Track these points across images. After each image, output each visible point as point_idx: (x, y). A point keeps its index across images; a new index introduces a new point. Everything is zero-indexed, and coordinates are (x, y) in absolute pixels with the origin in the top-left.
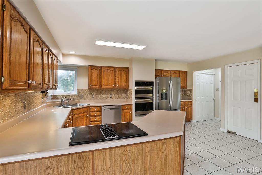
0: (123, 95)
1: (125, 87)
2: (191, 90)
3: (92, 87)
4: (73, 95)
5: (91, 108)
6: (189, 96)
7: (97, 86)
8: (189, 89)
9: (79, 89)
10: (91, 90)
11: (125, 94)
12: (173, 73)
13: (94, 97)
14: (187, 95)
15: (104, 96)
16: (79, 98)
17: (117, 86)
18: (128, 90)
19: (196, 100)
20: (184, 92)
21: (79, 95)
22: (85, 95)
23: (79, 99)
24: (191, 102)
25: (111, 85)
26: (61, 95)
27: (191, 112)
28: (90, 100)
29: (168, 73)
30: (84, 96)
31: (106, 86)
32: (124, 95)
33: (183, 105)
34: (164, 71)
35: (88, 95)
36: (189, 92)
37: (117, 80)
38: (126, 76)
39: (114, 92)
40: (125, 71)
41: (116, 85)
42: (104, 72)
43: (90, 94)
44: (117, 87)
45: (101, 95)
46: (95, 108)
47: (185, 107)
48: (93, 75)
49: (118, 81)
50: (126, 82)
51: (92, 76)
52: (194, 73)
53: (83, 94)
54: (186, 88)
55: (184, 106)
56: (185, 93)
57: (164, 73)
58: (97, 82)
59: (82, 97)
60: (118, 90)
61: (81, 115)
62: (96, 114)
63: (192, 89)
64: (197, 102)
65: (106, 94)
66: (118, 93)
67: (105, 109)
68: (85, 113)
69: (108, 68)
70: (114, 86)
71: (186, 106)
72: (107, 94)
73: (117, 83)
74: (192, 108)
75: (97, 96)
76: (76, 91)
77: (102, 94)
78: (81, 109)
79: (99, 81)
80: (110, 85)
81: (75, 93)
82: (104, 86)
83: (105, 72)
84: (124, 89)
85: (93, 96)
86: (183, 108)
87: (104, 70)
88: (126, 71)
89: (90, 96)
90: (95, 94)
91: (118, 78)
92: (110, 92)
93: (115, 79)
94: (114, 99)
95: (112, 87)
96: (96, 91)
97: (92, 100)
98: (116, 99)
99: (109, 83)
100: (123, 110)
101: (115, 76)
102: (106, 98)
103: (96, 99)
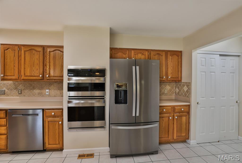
2: (189, 85)
6: (185, 95)
7: (13, 76)
8: (186, 83)
10: (16, 82)
12: (155, 55)
13: (21, 93)
14: (182, 94)
15: (37, 91)
17: (47, 76)
19: (198, 104)
20: (178, 88)
22: (8, 89)
24: (187, 107)
27: (188, 125)
28: (15, 97)
29: (144, 55)
30: (6, 91)
31: (30, 76)
33: (170, 113)
34: (135, 51)
35: (11, 90)
36: (185, 88)
39: (52, 86)
40: (61, 51)
42: (25, 54)
43: (16, 89)
45: (32, 91)
47: (173, 116)
48: (7, 59)
49: (50, 68)
52: (193, 54)
53: (4, 89)
54: (181, 81)
55: (172, 114)
56: (180, 90)
57: (135, 55)
59: (3, 93)
63: (190, 83)
64: (201, 107)
65: (40, 90)
69: (33, 48)
70: (41, 76)
71: (175, 115)
73: (48, 72)
74: (189, 118)
75: (26, 91)
77: (34, 88)
79: (18, 68)
80: (35, 75)
82: (26, 76)
83: (27, 53)
85: (20, 91)
86: (169, 118)
87: (25, 51)
89: (15, 92)
90: (23, 88)
91: (49, 64)
92: (47, 87)
93: (46, 65)
94: (53, 97)
95: (40, 78)
96: (24, 84)
97: (18, 97)
98: (56, 97)
99: (34, 71)
100: (46, 118)
101: (45, 60)
102: (40, 95)
103: (25, 97)
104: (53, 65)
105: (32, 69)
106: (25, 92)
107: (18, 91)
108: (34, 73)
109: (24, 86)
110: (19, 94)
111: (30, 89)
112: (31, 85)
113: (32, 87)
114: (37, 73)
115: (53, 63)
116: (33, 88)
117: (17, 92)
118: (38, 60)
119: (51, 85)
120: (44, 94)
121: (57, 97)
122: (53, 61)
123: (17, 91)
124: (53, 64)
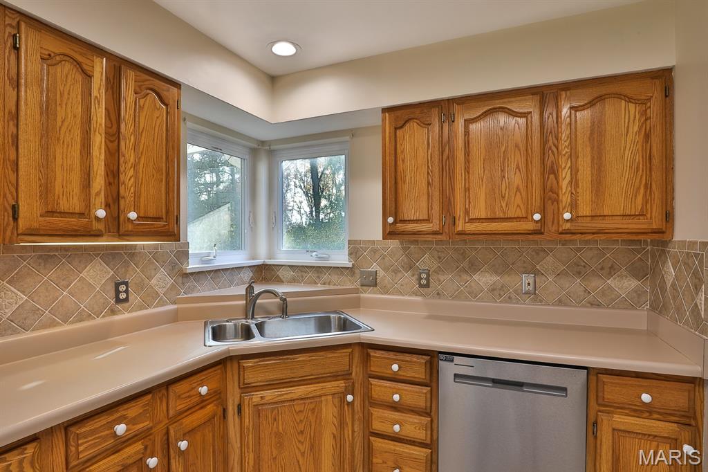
0: (625, 285)
1: (634, 225)
3: (401, 227)
4: (334, 267)
5: (372, 353)
7: (428, 220)
9: (355, 242)
10: (412, 243)
11: (639, 272)
13: (428, 285)
15: (484, 279)
16: (357, 285)
17: (567, 216)
18: (665, 244)
21: (357, 271)
22: (386, 269)
23: (356, 291)
25: (519, 213)
26: (291, 267)
28: (407, 298)
30: (381, 273)
31: (488, 220)
32: (631, 284)
35: (396, 271)
37: (565, 176)
38: (647, 136)
39: (550, 259)
40: (629, 100)
41: (559, 214)
43: (410, 267)
44: (568, 226)
45: (465, 277)
46: (395, 361)
48: (403, 161)
49: (574, 182)
50: (648, 186)
51: (400, 163)
53: (374, 267)
58: (429, 196)
59: (372, 282)
60: (579, 250)
61: (300, 391)
62: (396, 397)
65: (496, 273)
66: (578, 270)
67: (456, 376)
68: (335, 377)
69: (498, 103)
70: (537, 217)
72: (504, 268)
73: (565, 199)
75: (446, 277)
76: (346, 251)
77: (473, 267)
78: (301, 357)
79: (442, 191)
80: (510, 215)
81: (341, 258)
82: (472, 220)
84: (632, 242)
85: (424, 276)
87: (469, 122)
88: (643, 102)
89: (408, 279)
90: (435, 267)
91: (569, 165)
92: (524, 262)
93: (552, 167)
94: (553, 305)
95: (530, 226)
96: (438, 252)
97: (419, 299)
98: (566, 305)
99: (506, 198)
100: (600, 411)
101: (550, 148)
102: (496, 293)
103: (439, 298)
104: (593, 168)
105: (497, 191)
106: (442, 279)
107: (416, 276)
108: (504, 205)
109: (439, 258)
110: (421, 286)
111: (460, 271)
112: (464, 255)
113: (465, 264)
114: (518, 206)
115: (588, 159)
116: (472, 265)
117: (414, 280)
118: (519, 150)
119: (542, 254)
120: (515, 291)
121: (570, 306)
122: (592, 148)
123: (413, 275)
124: (593, 159)
